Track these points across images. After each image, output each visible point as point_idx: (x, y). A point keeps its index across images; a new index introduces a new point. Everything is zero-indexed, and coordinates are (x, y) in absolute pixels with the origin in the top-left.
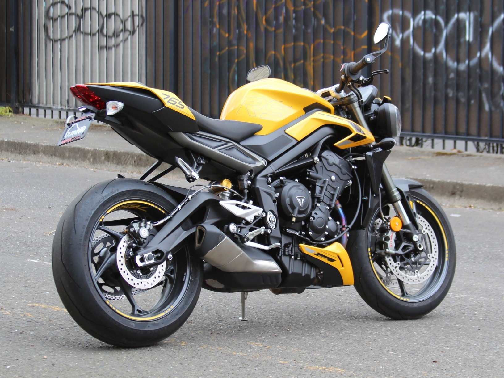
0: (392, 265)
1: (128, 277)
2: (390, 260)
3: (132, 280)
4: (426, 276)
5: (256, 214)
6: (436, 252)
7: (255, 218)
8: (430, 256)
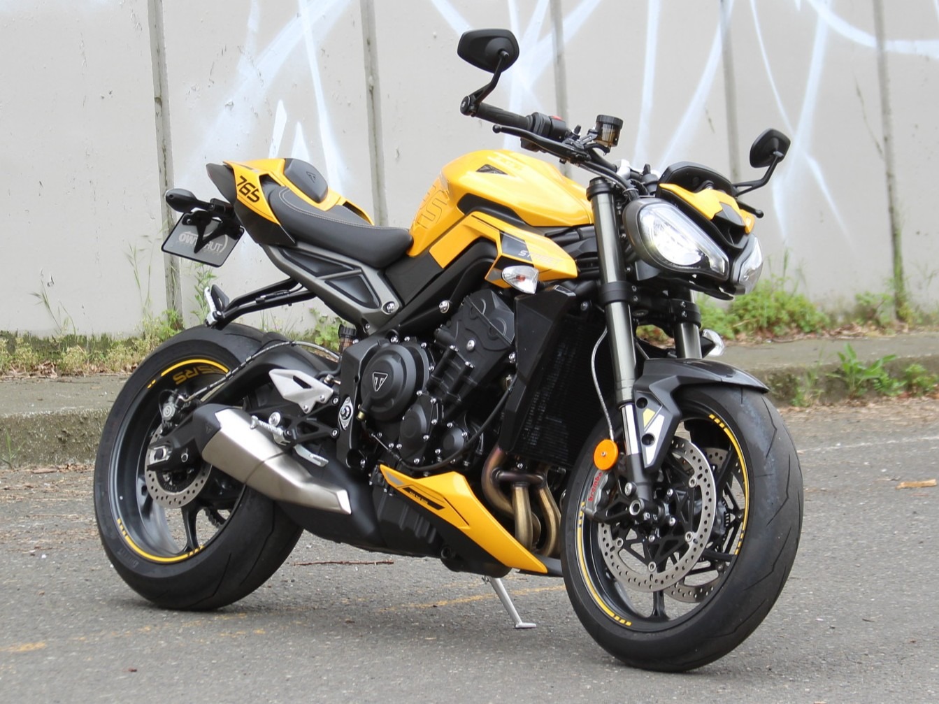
0: (606, 542)
1: (153, 484)
2: (605, 532)
3: (156, 490)
4: (670, 578)
5: (318, 399)
6: (706, 530)
7: (317, 405)
8: (689, 536)
